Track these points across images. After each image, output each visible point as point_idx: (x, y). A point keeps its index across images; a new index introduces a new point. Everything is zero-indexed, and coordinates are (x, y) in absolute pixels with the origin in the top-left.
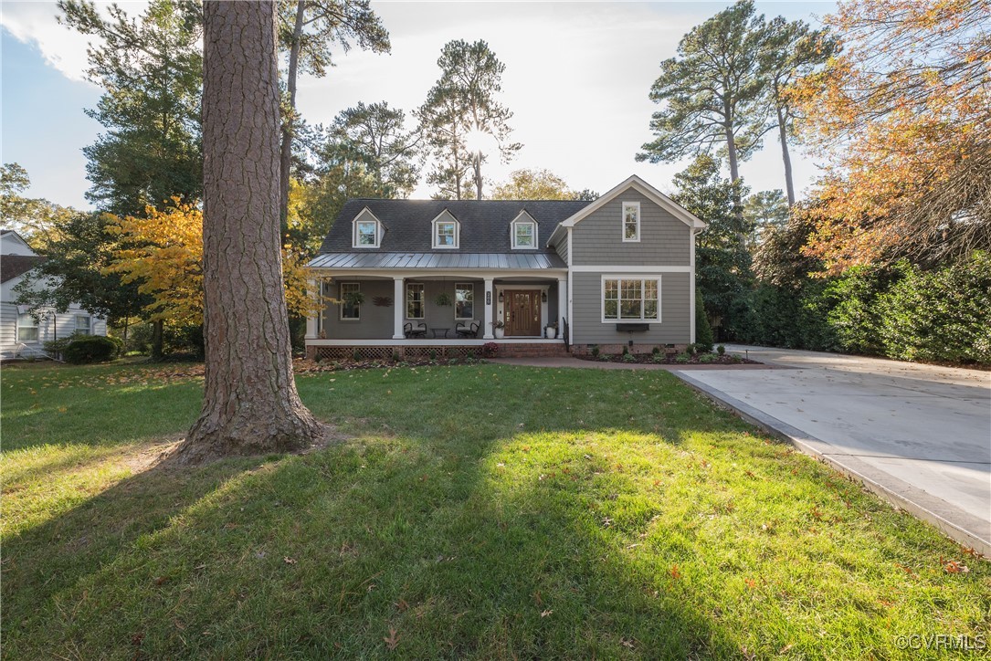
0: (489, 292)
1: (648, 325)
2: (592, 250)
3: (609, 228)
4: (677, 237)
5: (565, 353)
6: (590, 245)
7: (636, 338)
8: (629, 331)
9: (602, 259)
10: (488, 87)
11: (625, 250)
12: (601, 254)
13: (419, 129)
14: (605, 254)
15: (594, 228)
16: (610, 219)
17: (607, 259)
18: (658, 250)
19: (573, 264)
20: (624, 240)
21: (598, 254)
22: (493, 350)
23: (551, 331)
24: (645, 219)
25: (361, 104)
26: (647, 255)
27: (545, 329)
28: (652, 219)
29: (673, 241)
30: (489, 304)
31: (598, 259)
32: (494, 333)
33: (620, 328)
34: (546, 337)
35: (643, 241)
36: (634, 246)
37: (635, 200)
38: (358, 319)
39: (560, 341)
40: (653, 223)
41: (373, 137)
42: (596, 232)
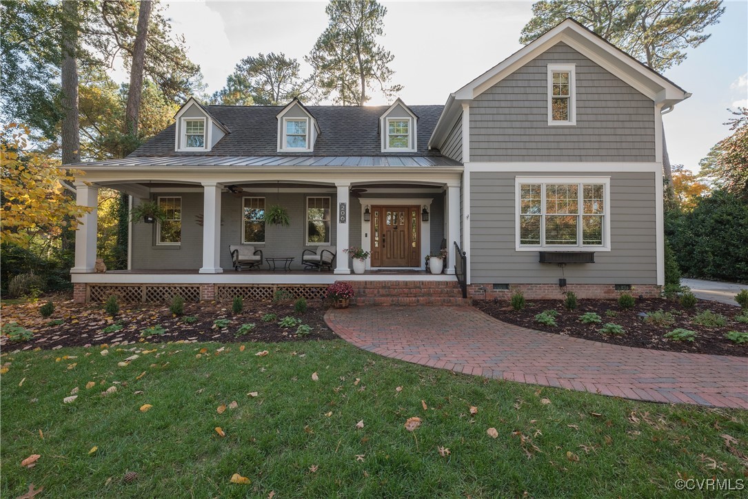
0: (343, 205)
1: (592, 254)
2: (501, 138)
3: (527, 104)
4: (634, 118)
5: (460, 299)
6: (497, 131)
7: (573, 275)
8: (560, 264)
9: (516, 152)
10: (371, 30)
11: (551, 138)
12: (515, 145)
13: (312, 77)
14: (521, 145)
15: (503, 104)
16: (529, 91)
17: (524, 152)
18: (604, 138)
19: (471, 160)
20: (551, 123)
21: (510, 145)
22: (341, 295)
23: (436, 263)
24: (583, 90)
25: (261, 56)
26: (588, 145)
27: (428, 259)
28: (594, 90)
29: (627, 125)
30: (343, 221)
31: (509, 152)
32: (351, 265)
33: (544, 258)
34: (428, 271)
35: (582, 125)
36: (567, 132)
37: (567, 61)
38: (179, 244)
39: (450, 277)
40: (596, 97)
41: (272, 85)
42: (507, 111)
